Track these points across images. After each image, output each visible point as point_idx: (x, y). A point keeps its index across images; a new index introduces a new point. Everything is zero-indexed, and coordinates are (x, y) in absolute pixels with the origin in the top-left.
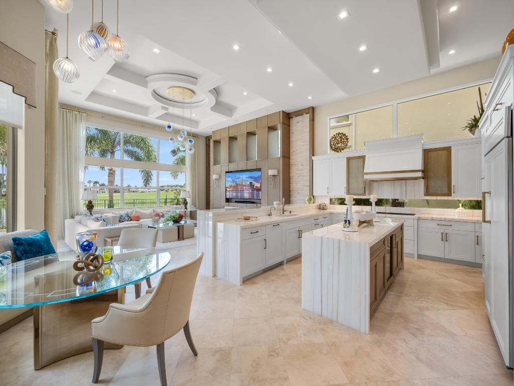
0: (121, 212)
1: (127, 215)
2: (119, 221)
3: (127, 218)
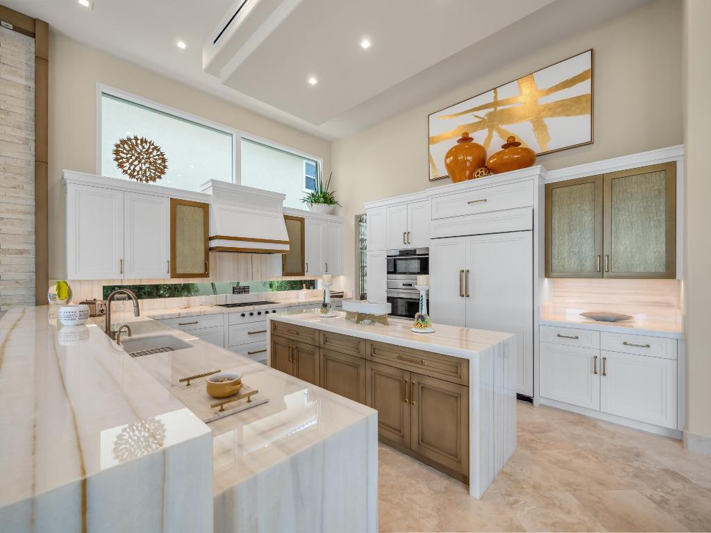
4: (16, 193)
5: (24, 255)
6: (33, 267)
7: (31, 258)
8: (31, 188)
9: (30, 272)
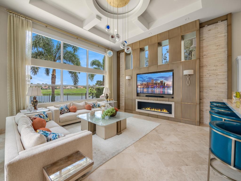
0: (61, 105)
1: (67, 108)
2: (61, 113)
3: (66, 110)
4: (222, 67)
5: (224, 84)
6: (227, 88)
7: (226, 85)
8: (226, 64)
9: (226, 89)
